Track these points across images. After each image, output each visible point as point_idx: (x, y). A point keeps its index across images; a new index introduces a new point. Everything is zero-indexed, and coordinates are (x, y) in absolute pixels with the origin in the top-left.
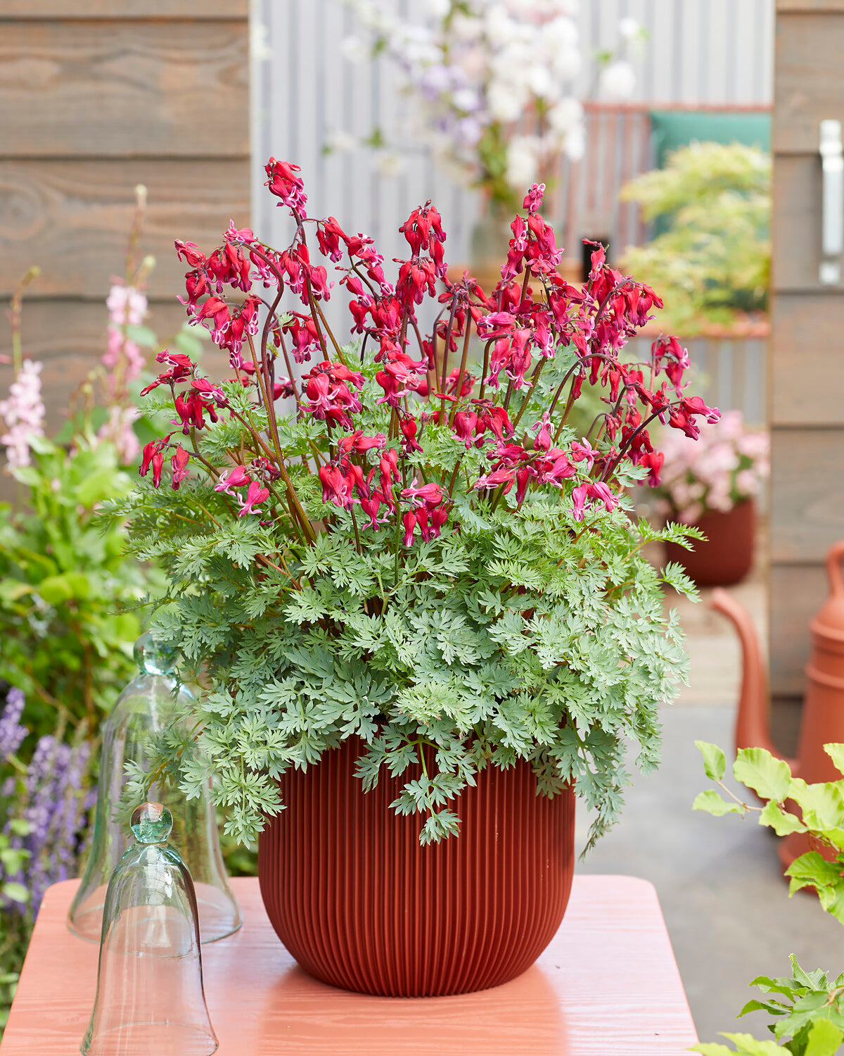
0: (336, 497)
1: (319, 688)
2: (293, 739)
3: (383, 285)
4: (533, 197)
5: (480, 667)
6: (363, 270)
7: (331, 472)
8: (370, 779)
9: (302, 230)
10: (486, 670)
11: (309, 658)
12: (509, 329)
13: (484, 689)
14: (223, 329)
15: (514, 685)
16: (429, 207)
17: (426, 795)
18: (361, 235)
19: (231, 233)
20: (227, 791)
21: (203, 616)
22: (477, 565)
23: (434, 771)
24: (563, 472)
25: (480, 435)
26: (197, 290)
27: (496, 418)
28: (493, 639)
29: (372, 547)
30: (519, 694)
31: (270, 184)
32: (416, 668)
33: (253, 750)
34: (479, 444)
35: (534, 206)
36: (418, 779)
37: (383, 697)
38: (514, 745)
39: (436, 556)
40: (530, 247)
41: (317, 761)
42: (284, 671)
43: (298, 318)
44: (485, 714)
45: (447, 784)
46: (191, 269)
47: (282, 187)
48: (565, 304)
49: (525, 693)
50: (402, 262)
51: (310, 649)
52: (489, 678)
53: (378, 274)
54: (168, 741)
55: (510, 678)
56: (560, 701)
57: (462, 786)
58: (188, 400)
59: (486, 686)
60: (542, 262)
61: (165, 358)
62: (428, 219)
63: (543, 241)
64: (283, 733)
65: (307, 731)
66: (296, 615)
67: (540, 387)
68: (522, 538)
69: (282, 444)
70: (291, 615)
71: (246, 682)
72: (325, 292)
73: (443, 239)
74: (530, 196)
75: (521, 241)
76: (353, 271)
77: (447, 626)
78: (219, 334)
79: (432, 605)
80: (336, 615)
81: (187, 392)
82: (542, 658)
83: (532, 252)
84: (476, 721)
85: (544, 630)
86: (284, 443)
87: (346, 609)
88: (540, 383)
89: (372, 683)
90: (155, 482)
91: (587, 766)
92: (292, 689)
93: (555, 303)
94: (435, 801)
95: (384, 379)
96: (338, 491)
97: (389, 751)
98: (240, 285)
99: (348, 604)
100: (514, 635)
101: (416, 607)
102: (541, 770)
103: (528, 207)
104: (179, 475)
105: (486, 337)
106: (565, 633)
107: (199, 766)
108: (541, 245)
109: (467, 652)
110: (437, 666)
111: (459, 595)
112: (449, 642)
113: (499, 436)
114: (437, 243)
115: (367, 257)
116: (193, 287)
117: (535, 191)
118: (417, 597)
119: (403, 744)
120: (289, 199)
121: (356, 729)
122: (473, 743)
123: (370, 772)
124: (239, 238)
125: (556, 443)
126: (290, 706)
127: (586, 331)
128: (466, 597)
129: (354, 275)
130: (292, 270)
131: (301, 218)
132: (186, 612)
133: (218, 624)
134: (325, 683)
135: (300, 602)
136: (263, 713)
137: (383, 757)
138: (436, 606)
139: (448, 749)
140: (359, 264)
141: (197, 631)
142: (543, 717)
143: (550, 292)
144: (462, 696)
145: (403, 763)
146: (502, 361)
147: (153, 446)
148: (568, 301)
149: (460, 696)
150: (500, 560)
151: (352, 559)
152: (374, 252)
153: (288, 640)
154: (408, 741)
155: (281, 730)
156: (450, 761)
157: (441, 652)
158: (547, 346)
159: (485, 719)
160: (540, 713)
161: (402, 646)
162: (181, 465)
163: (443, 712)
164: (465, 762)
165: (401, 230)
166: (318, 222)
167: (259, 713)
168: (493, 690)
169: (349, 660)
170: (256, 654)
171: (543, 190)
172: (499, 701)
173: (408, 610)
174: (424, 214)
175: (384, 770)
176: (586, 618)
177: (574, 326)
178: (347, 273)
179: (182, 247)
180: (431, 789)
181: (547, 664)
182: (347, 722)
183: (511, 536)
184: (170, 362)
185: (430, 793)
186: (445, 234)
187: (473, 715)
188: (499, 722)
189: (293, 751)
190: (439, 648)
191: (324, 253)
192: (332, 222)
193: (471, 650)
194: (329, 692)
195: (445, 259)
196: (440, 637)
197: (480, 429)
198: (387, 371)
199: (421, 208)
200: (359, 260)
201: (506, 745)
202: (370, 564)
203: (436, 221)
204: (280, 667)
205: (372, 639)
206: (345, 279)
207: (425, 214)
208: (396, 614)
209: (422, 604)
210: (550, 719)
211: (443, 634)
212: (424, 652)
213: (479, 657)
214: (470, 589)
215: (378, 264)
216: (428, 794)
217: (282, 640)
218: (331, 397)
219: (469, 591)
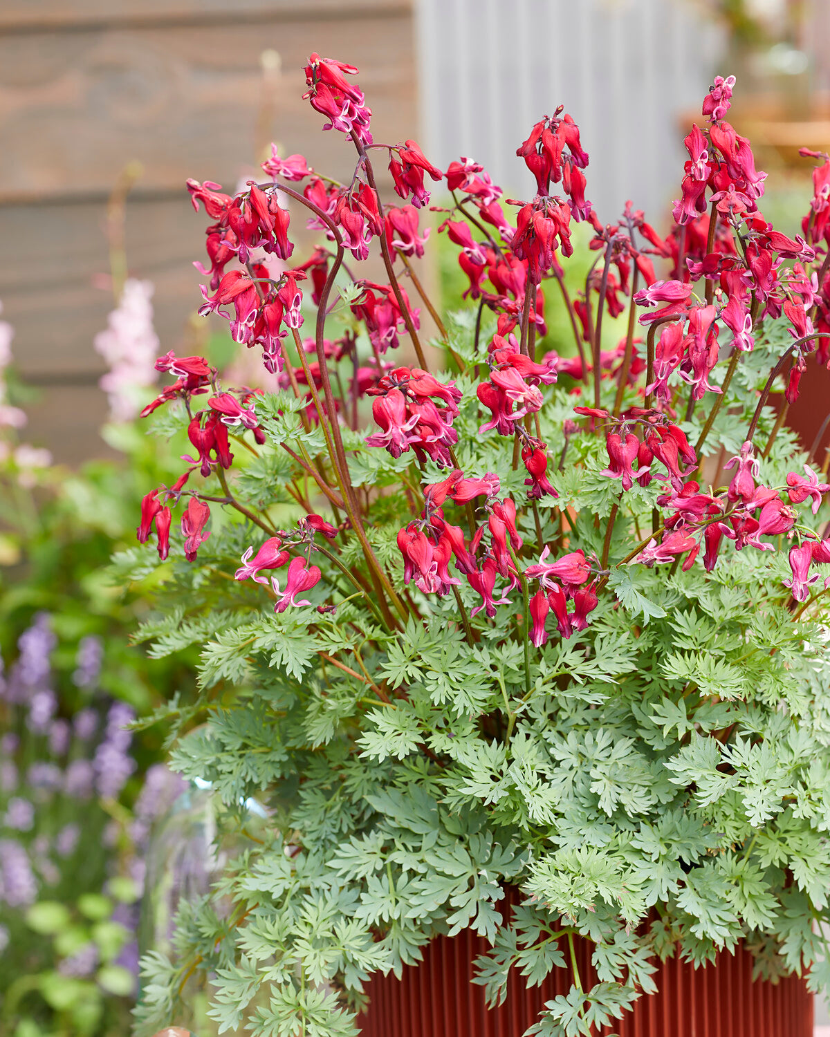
0: (422, 579)
1: (417, 850)
2: (378, 933)
3: (503, 231)
4: (716, 98)
5: (658, 816)
6: (473, 210)
7: (414, 539)
8: (495, 990)
9: (367, 162)
10: (667, 820)
11: (402, 804)
12: (683, 305)
13: (664, 851)
14: (249, 321)
15: (710, 844)
16: (561, 116)
17: (579, 1015)
18: (464, 160)
19: (272, 164)
20: (279, 1018)
21: (249, 738)
22: (649, 660)
23: (590, 979)
24: (774, 526)
25: (645, 469)
26: (221, 254)
27: (668, 443)
28: (673, 780)
29: (492, 634)
30: (718, 855)
31: (312, 95)
32: (560, 823)
33: (317, 951)
34: (645, 481)
35: (718, 111)
36: (565, 993)
37: (511, 867)
38: (713, 935)
39: (587, 649)
40: (716, 173)
41: (417, 961)
42: (367, 823)
43: (373, 290)
44: (665, 891)
45: (611, 996)
46: (214, 223)
47: (328, 100)
48: (770, 260)
49: (727, 852)
50: (519, 204)
51: (404, 789)
52: (672, 833)
53: (495, 215)
54: (200, 927)
55: (703, 832)
56: (781, 862)
57: (635, 996)
58: (207, 425)
59: (668, 846)
60: (733, 194)
61: (168, 365)
62: (558, 135)
63: (734, 164)
64: (362, 923)
65: (399, 920)
66: (375, 746)
67: (741, 375)
68: (716, 615)
69: (355, 479)
70: (369, 747)
71: (314, 836)
72: (417, 246)
73: (585, 163)
74: (712, 96)
75: (701, 164)
76: (458, 212)
77: (605, 754)
78: (243, 328)
79: (584, 719)
80: (438, 743)
81: (204, 414)
82: (748, 807)
83: (718, 180)
84: (651, 902)
85: (753, 760)
86: (357, 477)
87: (453, 731)
88: (741, 368)
89: (494, 846)
90: (161, 551)
91: (826, 948)
92: (378, 852)
93: (754, 259)
94: (594, 1022)
95: (491, 395)
96: (425, 569)
97: (520, 947)
98: (275, 250)
99: (456, 724)
100: (705, 773)
101: (559, 723)
102: (759, 946)
103: (710, 112)
104: (193, 542)
105: (648, 319)
106: (786, 758)
107: (238, 976)
108: (732, 171)
109: (637, 794)
110: (591, 818)
111: (625, 702)
112: (609, 779)
113: (672, 470)
114: (574, 170)
115: (476, 190)
116: (216, 249)
117: (719, 89)
118: (560, 708)
119: (544, 936)
120: (341, 119)
121: (472, 920)
122: (652, 925)
123: (495, 978)
124: (285, 172)
125: (766, 459)
126: (372, 882)
127: (805, 296)
128: (634, 707)
129: (459, 217)
130: (351, 225)
131: (365, 143)
132: (223, 733)
133: (271, 750)
134: (427, 843)
135: (382, 726)
136: (335, 890)
137: (514, 956)
138: (589, 719)
139: (611, 942)
140: (466, 200)
141: (240, 761)
142: (755, 886)
143: (747, 242)
144: (629, 865)
145: (544, 966)
146: (673, 361)
147: (154, 498)
148: (774, 256)
149: (626, 864)
150: (682, 651)
151: (459, 658)
152: (488, 182)
153: (373, 771)
154: (550, 931)
155: (360, 920)
156: (615, 960)
157: (596, 797)
158: (742, 334)
159: (665, 899)
160: (750, 881)
161: (537, 792)
162: (196, 526)
163: (598, 898)
164: (639, 957)
165: (519, 153)
166: (390, 148)
167: (329, 890)
168: (677, 852)
169: (459, 810)
170: (328, 794)
171: (731, 86)
172: (686, 869)
173: (547, 728)
174: (553, 127)
175: (516, 978)
176: (817, 731)
177: (786, 290)
178: (447, 215)
179: (197, 190)
180: (586, 1006)
181: (758, 816)
182: (458, 909)
183: (701, 614)
184: (176, 371)
185: (586, 1011)
186: (586, 156)
187: (646, 891)
188: (689, 903)
189: (377, 951)
190: (593, 790)
191: (401, 195)
192: (412, 148)
193: (643, 791)
194: (430, 859)
195: (588, 194)
196: (594, 773)
197: (644, 460)
198: (494, 383)
199: (547, 119)
200: (467, 195)
201: (699, 936)
202: (488, 662)
203: (572, 137)
204: (363, 813)
205: (491, 781)
206: (446, 224)
207: (555, 127)
208: (528, 736)
209: (569, 718)
210: (768, 891)
211: (601, 767)
212: (571, 796)
213: (654, 802)
214: (641, 693)
215: (494, 200)
216: (582, 1012)
217: (365, 772)
218: (408, 427)
219: (639, 696)
